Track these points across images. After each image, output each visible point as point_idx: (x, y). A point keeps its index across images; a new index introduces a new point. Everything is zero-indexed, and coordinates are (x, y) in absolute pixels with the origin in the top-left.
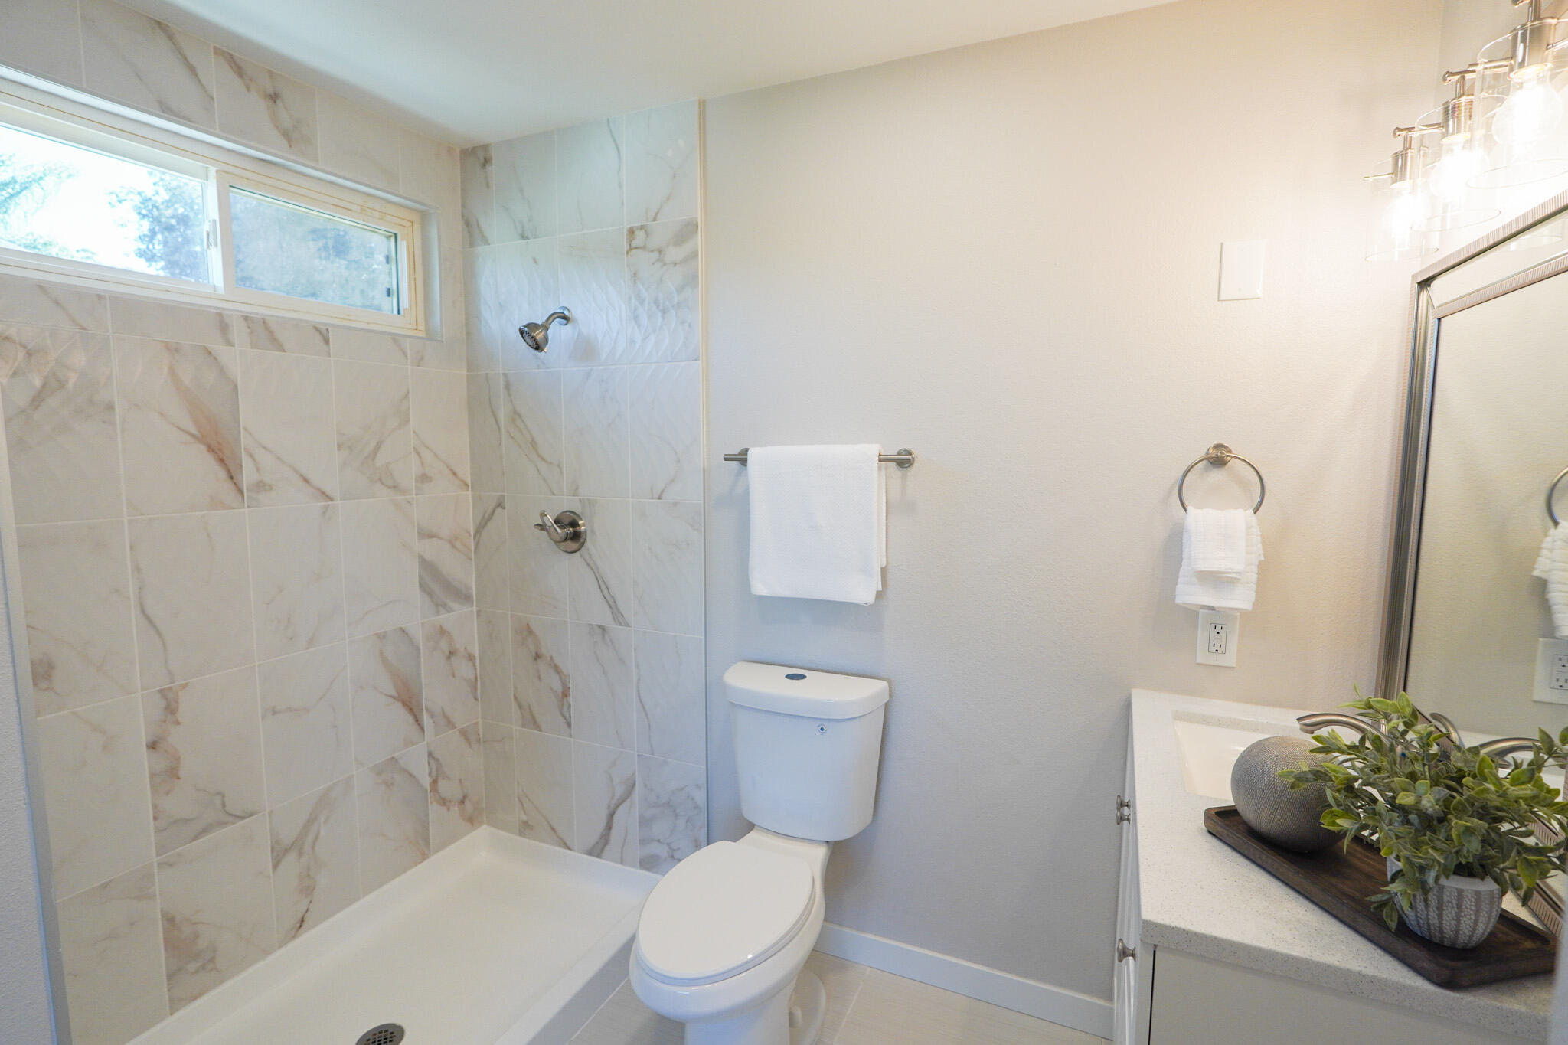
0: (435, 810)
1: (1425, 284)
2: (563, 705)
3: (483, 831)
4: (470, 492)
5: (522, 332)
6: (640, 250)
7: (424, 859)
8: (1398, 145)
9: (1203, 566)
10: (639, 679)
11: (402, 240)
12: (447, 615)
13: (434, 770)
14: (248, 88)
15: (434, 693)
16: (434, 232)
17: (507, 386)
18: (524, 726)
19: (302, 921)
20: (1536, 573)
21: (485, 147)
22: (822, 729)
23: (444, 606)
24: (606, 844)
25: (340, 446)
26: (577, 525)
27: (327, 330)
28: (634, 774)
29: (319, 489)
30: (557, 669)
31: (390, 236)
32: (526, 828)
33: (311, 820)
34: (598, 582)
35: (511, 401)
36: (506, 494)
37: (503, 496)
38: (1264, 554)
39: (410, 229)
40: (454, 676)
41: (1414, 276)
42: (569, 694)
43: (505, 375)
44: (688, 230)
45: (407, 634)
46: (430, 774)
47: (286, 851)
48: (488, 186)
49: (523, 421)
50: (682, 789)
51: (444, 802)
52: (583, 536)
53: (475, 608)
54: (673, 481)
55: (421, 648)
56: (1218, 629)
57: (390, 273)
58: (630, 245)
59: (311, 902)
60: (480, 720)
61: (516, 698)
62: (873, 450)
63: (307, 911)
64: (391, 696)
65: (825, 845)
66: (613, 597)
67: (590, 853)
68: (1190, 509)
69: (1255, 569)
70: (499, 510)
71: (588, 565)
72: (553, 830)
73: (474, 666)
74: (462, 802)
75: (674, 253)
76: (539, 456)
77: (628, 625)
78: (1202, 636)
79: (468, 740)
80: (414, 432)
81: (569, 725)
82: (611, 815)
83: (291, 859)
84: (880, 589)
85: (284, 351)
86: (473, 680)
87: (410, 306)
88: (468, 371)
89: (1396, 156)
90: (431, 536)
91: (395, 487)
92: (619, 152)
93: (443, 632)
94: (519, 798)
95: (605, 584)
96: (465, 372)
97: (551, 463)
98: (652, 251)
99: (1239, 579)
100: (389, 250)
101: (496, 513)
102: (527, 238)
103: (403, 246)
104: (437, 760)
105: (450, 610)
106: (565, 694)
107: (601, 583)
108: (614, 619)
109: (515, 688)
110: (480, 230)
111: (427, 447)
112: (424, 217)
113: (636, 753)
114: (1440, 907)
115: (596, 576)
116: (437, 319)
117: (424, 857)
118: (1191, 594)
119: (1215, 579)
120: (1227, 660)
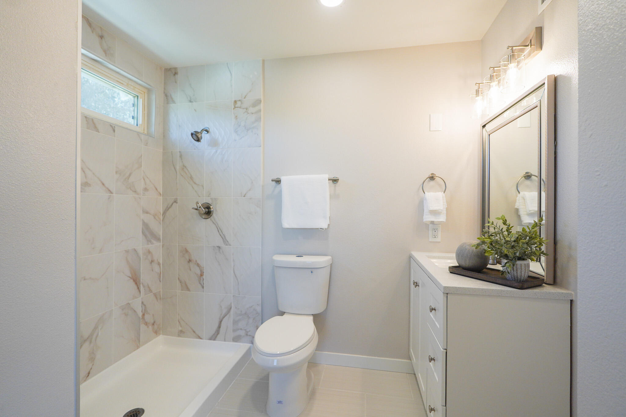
0: (143, 327)
1: (484, 126)
2: (200, 279)
3: (161, 338)
4: (162, 197)
5: (192, 134)
6: (239, 108)
7: (138, 348)
8: (477, 88)
9: (431, 209)
10: (234, 266)
11: (140, 98)
12: (151, 245)
13: (144, 309)
14: (93, 32)
15: (145, 278)
16: (153, 97)
17: (181, 156)
18: (182, 290)
19: (89, 373)
20: (516, 207)
21: (176, 69)
22: (312, 272)
23: (150, 241)
24: (218, 334)
25: (116, 172)
26: (210, 208)
27: (115, 127)
28: (231, 303)
29: (108, 188)
30: (198, 265)
31: (135, 97)
32: (181, 333)
33: (96, 328)
34: (218, 229)
35: (182, 162)
36: (178, 197)
37: (177, 198)
38: (447, 206)
39: (144, 95)
40: (153, 271)
41: (481, 125)
42: (204, 275)
43: (180, 152)
44: (258, 102)
45: (136, 251)
46: (142, 311)
47: (85, 341)
48: (176, 82)
49: (187, 170)
50: (252, 307)
51: (146, 324)
52: (212, 213)
53: (161, 244)
54: (250, 190)
55: (141, 258)
56: (435, 230)
57: (134, 111)
58: (235, 106)
59: (93, 365)
60: (161, 290)
61: (179, 279)
62: (327, 176)
63: (91, 369)
64: (129, 277)
65: (312, 316)
66: (224, 235)
67: (210, 339)
68: (426, 193)
69: (445, 209)
70: (175, 204)
71: (213, 223)
72: (194, 332)
73: (160, 267)
74: (153, 324)
75: (251, 110)
76: (193, 182)
77: (230, 245)
78: (430, 232)
79: (157, 298)
80: (143, 171)
81: (203, 287)
82: (220, 322)
83: (86, 345)
84: (329, 223)
85: (99, 132)
86: (159, 273)
87: (142, 124)
88: (163, 150)
89: (476, 90)
90: (147, 213)
91: (135, 192)
92: (231, 75)
93: (149, 252)
94: (178, 321)
95: (221, 230)
96: (162, 151)
97: (199, 185)
98: (244, 109)
99: (441, 212)
100: (134, 102)
101: (173, 204)
102: (192, 102)
103: (141, 101)
104: (145, 305)
105: (152, 244)
106: (202, 275)
107: (219, 230)
108: (224, 243)
109: (179, 275)
110: (172, 98)
111: (147, 178)
112: (149, 91)
113: (232, 295)
114: (517, 270)
115: (217, 227)
116: (153, 129)
117: (138, 347)
118: (428, 218)
119: (435, 213)
120: (438, 239)
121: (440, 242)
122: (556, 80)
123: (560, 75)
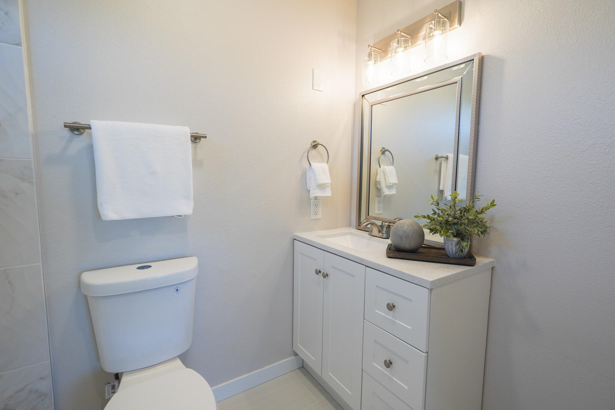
1: (364, 96)
56: (317, 206)
65: (178, 358)
68: (311, 163)
69: (330, 183)
78: (313, 209)
99: (327, 186)
118: (315, 193)
119: (321, 187)
120: (319, 216)
121: (320, 219)
122: (482, 60)
123: (488, 55)
